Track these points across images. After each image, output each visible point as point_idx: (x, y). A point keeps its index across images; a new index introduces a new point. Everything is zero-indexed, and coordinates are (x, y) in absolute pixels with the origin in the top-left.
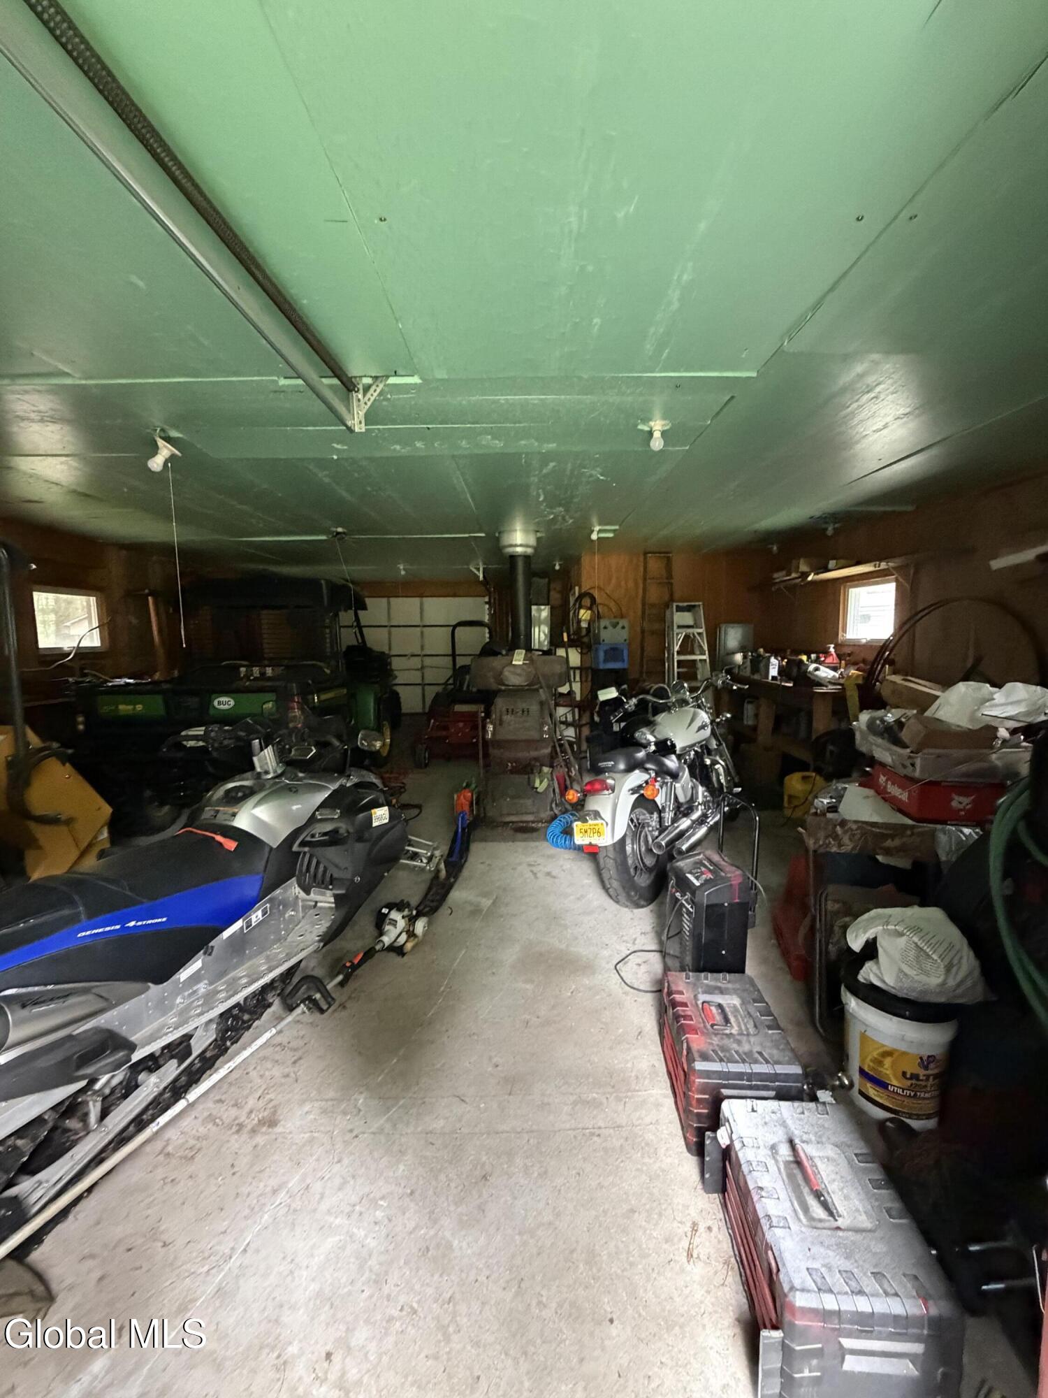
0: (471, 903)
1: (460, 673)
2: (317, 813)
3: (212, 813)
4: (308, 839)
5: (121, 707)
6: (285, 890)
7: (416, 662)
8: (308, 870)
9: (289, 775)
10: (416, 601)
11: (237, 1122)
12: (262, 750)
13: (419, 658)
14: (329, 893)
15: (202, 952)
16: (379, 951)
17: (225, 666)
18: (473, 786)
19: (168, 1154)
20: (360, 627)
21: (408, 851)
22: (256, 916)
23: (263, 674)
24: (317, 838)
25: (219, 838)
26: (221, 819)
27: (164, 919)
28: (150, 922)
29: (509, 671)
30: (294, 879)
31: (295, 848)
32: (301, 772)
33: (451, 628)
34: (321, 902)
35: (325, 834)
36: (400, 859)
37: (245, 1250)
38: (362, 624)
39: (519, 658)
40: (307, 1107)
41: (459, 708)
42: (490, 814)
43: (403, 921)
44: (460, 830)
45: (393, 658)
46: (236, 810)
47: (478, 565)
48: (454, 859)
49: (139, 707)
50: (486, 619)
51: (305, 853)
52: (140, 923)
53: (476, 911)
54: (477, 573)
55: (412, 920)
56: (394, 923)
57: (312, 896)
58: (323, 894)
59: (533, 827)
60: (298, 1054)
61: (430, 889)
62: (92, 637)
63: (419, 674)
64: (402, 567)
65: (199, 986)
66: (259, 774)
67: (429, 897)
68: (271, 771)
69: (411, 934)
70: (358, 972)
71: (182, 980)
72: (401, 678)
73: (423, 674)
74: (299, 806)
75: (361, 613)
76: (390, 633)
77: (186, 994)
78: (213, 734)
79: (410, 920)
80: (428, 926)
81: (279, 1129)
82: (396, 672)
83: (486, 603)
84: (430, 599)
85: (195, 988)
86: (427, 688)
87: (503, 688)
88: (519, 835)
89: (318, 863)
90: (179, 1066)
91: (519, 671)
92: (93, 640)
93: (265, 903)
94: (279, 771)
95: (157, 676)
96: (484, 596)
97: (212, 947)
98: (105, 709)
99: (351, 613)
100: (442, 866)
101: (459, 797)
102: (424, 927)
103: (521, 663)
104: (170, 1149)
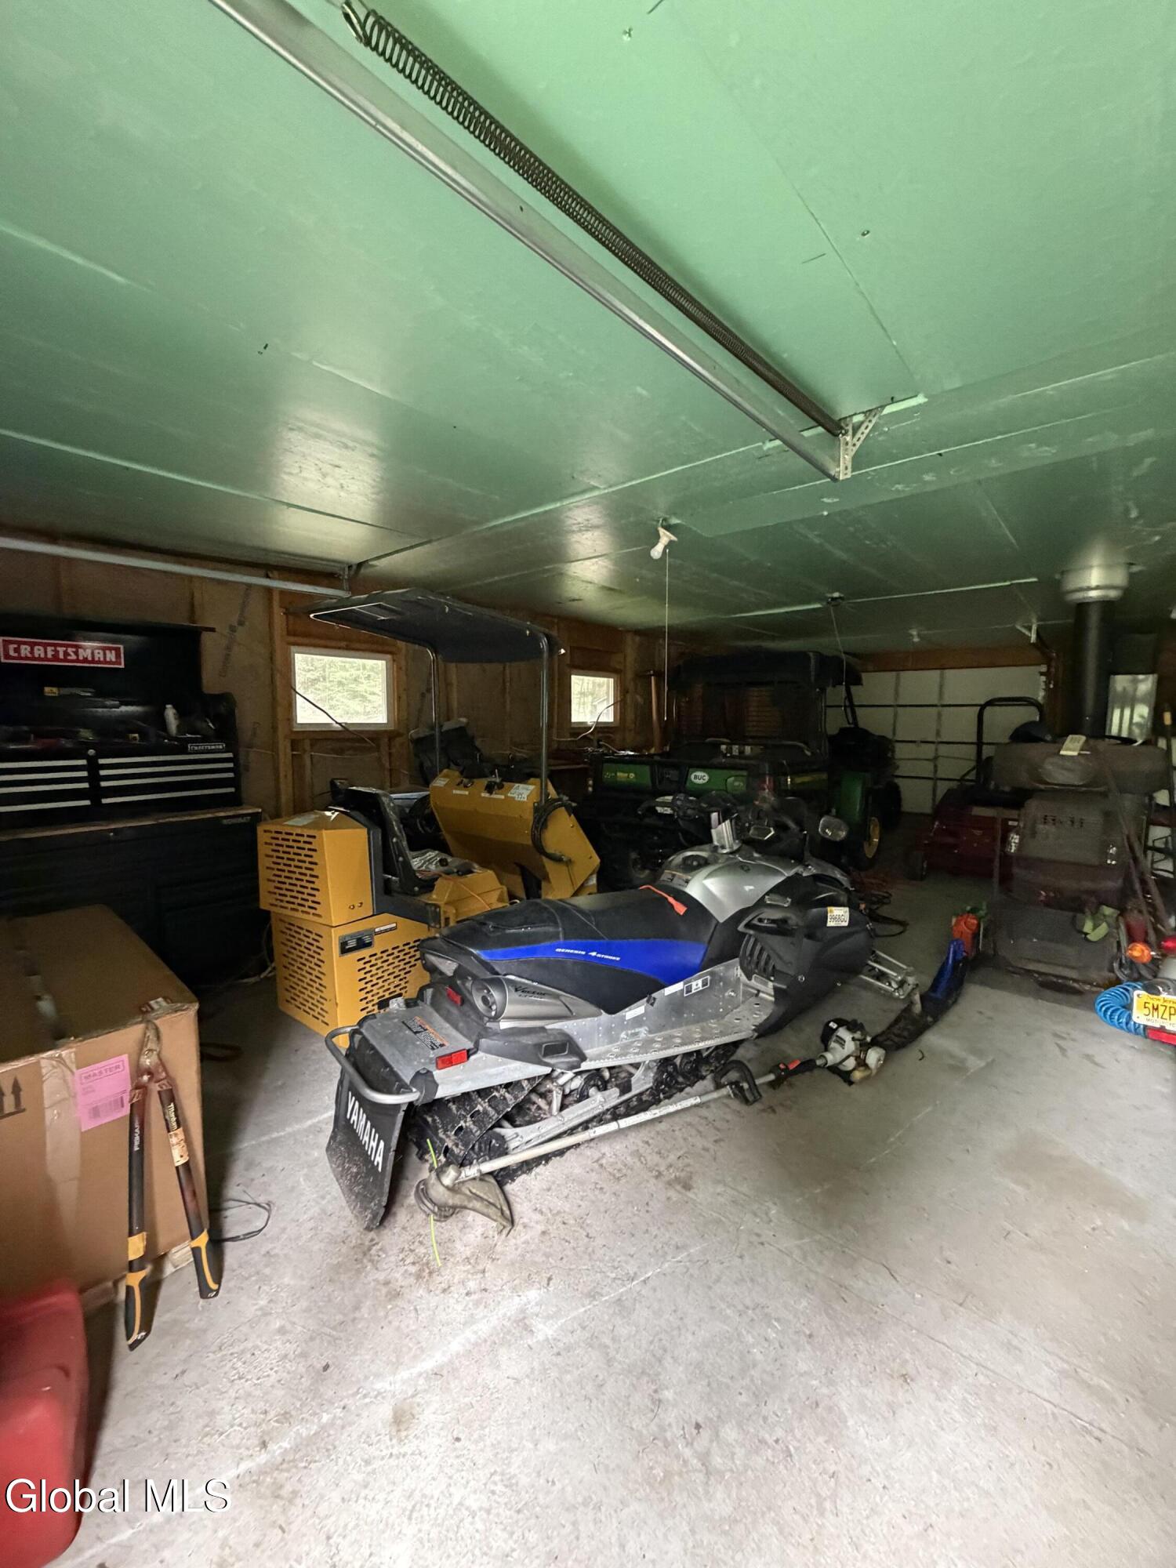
0: (952, 1056)
1: (983, 765)
2: (767, 897)
3: (670, 877)
4: (755, 922)
5: (619, 774)
6: (728, 968)
7: (928, 751)
8: (751, 955)
9: (744, 853)
10: (935, 675)
11: (657, 1168)
12: (720, 823)
13: (933, 746)
14: (771, 984)
15: (645, 999)
16: (819, 1067)
17: (710, 743)
18: (982, 913)
19: (601, 1165)
20: (852, 706)
21: (874, 968)
22: (697, 984)
23: (741, 752)
24: (765, 924)
25: (671, 900)
26: (676, 884)
27: (618, 959)
28: (607, 957)
29: (1052, 764)
30: (737, 960)
31: (741, 928)
32: (757, 852)
33: (979, 708)
34: (763, 992)
35: (773, 921)
36: (860, 973)
37: (644, 1282)
38: (856, 703)
39: (1072, 747)
40: (720, 1189)
41: (979, 811)
42: (1002, 953)
43: (852, 1043)
44: (950, 961)
45: (898, 745)
46: (689, 878)
47: (1030, 621)
48: (939, 995)
49: (632, 775)
50: (1041, 696)
51: (750, 936)
52: (599, 955)
53: (958, 1068)
54: (1027, 633)
55: (864, 1046)
56: (841, 1042)
57: (753, 982)
58: (766, 984)
59: (1074, 988)
60: (720, 1135)
61: (897, 1021)
62: (607, 714)
63: (931, 766)
64: (914, 633)
65: (640, 1030)
66: (716, 847)
67: (895, 1030)
68: (727, 846)
69: (862, 1063)
70: (793, 1079)
71: (627, 1018)
72: (904, 769)
73: (936, 766)
74: (752, 887)
75: (853, 689)
76: (896, 714)
77: (629, 1032)
78: (679, 803)
79: (861, 1045)
80: (885, 1061)
81: (690, 1194)
82: (898, 763)
83: (1042, 674)
84: (952, 671)
85: (637, 1030)
86: (939, 783)
87: (1042, 787)
88: (1048, 993)
89: (762, 950)
90: (620, 1096)
91: (1068, 764)
92: (608, 717)
93: (707, 974)
94: (735, 847)
95: (653, 751)
96: (1039, 665)
97: (655, 999)
98: (607, 775)
99: (842, 689)
100: (917, 998)
101: (958, 923)
102: (879, 1060)
103: (1075, 753)
104: (604, 1161)
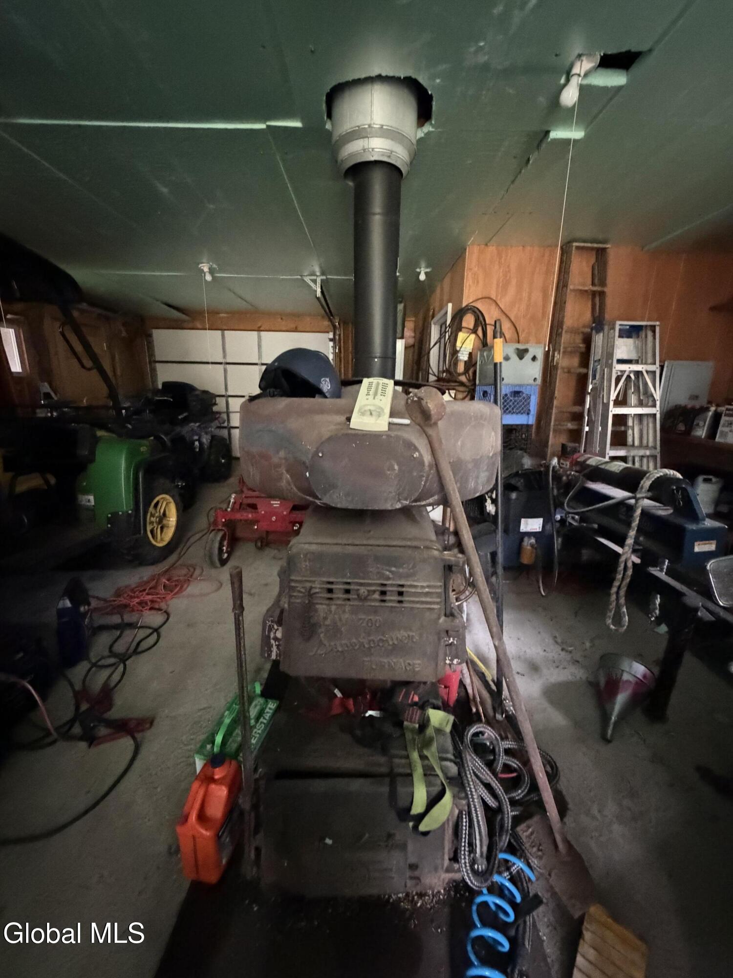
45: (230, 400)
47: (315, 274)
54: (313, 286)
64: (206, 269)
76: (225, 371)
83: (331, 340)
96: (328, 332)
